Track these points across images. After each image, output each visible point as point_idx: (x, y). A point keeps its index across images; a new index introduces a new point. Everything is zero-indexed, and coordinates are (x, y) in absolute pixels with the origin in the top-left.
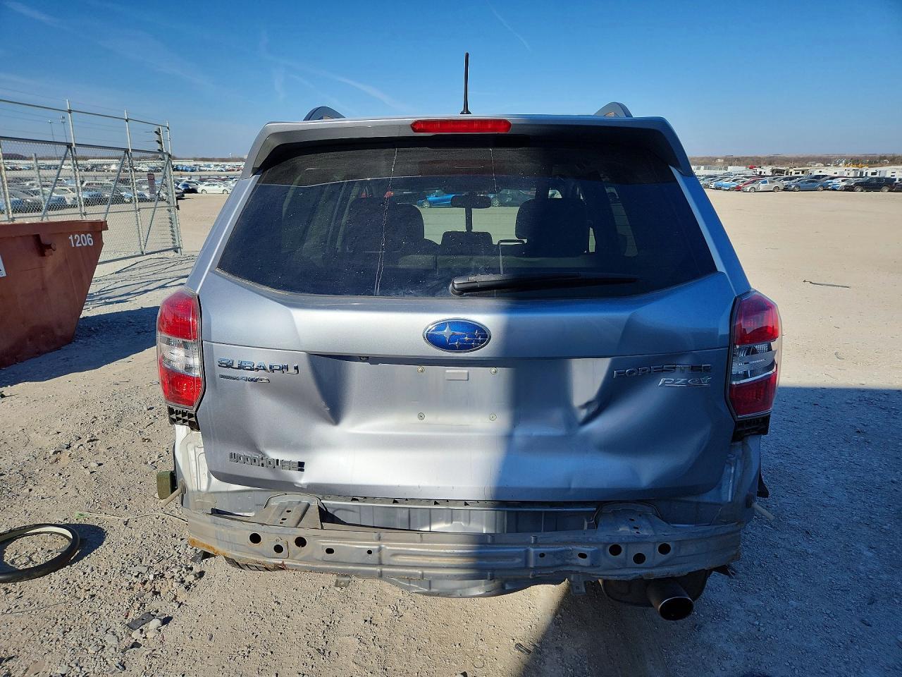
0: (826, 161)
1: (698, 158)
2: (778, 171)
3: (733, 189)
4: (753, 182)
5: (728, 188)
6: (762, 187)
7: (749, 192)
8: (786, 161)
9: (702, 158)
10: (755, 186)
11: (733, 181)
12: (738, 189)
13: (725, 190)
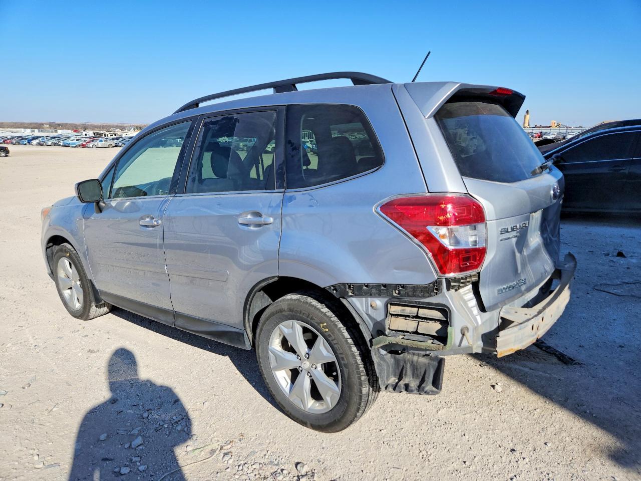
0: (122, 128)
1: (28, 123)
2: (98, 134)
3: (79, 146)
4: (93, 141)
5: (75, 146)
6: (100, 144)
7: (92, 148)
8: (96, 127)
9: (31, 124)
10: (96, 144)
11: (77, 140)
12: (83, 146)
13: (73, 147)
